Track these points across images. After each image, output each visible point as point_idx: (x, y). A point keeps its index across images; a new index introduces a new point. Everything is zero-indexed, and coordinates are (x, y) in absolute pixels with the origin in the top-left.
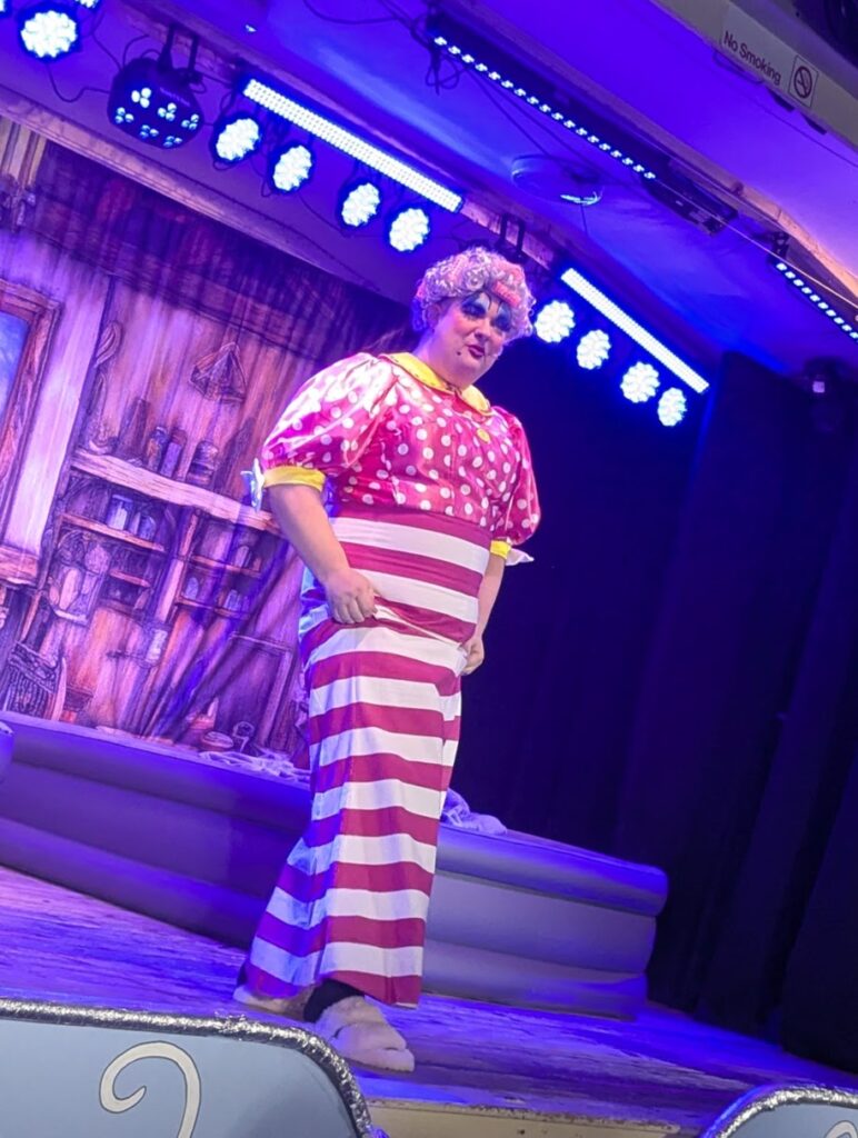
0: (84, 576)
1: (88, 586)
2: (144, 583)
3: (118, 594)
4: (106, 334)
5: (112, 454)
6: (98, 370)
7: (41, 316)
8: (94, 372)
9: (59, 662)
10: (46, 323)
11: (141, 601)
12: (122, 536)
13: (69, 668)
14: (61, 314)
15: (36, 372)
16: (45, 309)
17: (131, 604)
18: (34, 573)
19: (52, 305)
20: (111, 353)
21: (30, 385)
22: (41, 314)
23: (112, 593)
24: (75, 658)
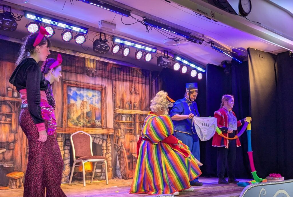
0: (121, 130)
1: (122, 131)
2: (133, 128)
3: (129, 131)
4: (113, 89)
5: (120, 109)
6: (114, 96)
7: (103, 89)
8: (113, 96)
9: (122, 145)
10: (103, 90)
11: (133, 132)
12: (126, 122)
13: (124, 146)
14: (106, 88)
15: (104, 99)
16: (103, 88)
17: (132, 132)
18: (114, 132)
19: (104, 87)
20: (115, 92)
21: (104, 101)
22: (102, 89)
23: (127, 132)
24: (124, 144)
